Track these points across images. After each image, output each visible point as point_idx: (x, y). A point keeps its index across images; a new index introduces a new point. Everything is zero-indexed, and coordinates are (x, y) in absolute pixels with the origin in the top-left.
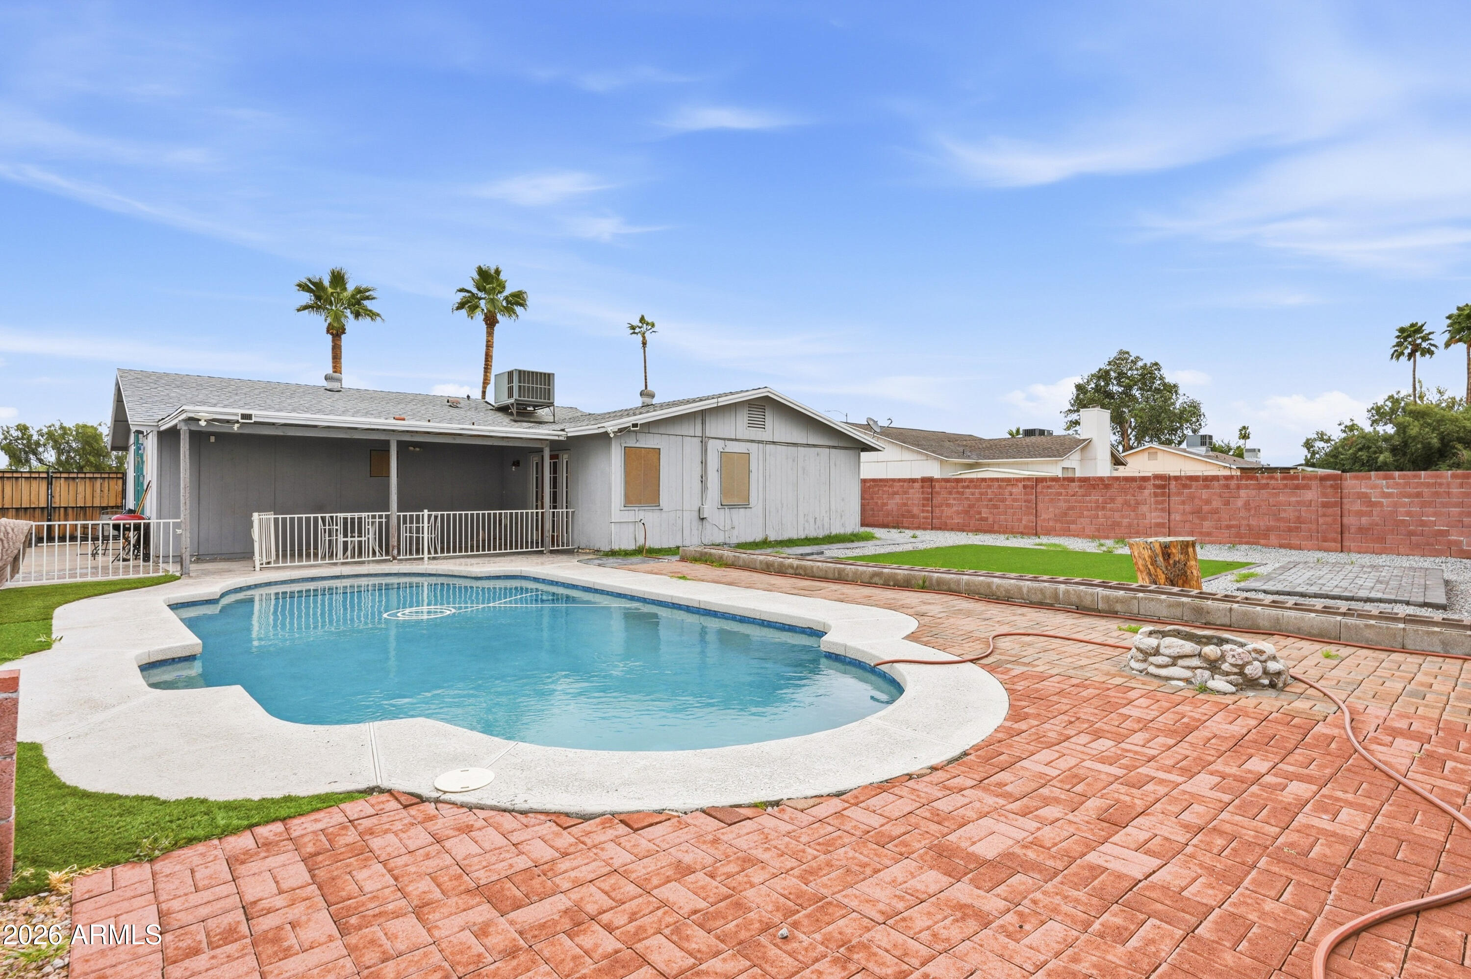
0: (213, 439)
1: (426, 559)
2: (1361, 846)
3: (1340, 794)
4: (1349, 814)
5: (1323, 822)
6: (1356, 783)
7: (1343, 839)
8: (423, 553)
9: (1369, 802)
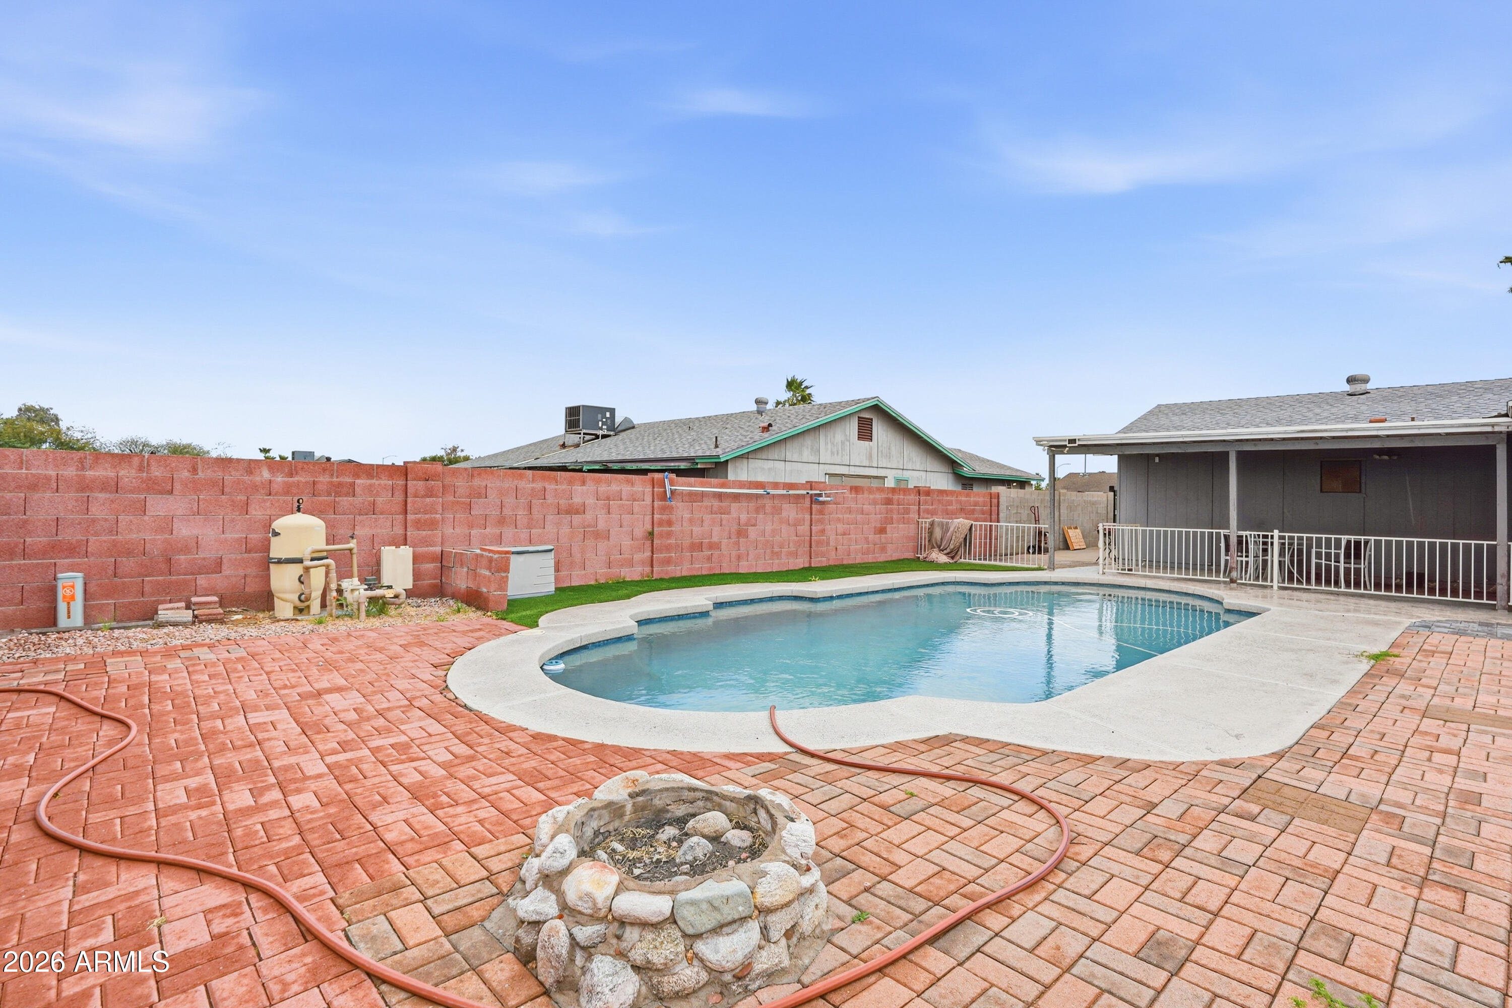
0: (1157, 460)
1: (1275, 587)
2: (151, 781)
3: (204, 813)
4: (178, 797)
5: (193, 782)
6: (200, 834)
7: (167, 779)
8: (1272, 581)
9: (172, 819)
